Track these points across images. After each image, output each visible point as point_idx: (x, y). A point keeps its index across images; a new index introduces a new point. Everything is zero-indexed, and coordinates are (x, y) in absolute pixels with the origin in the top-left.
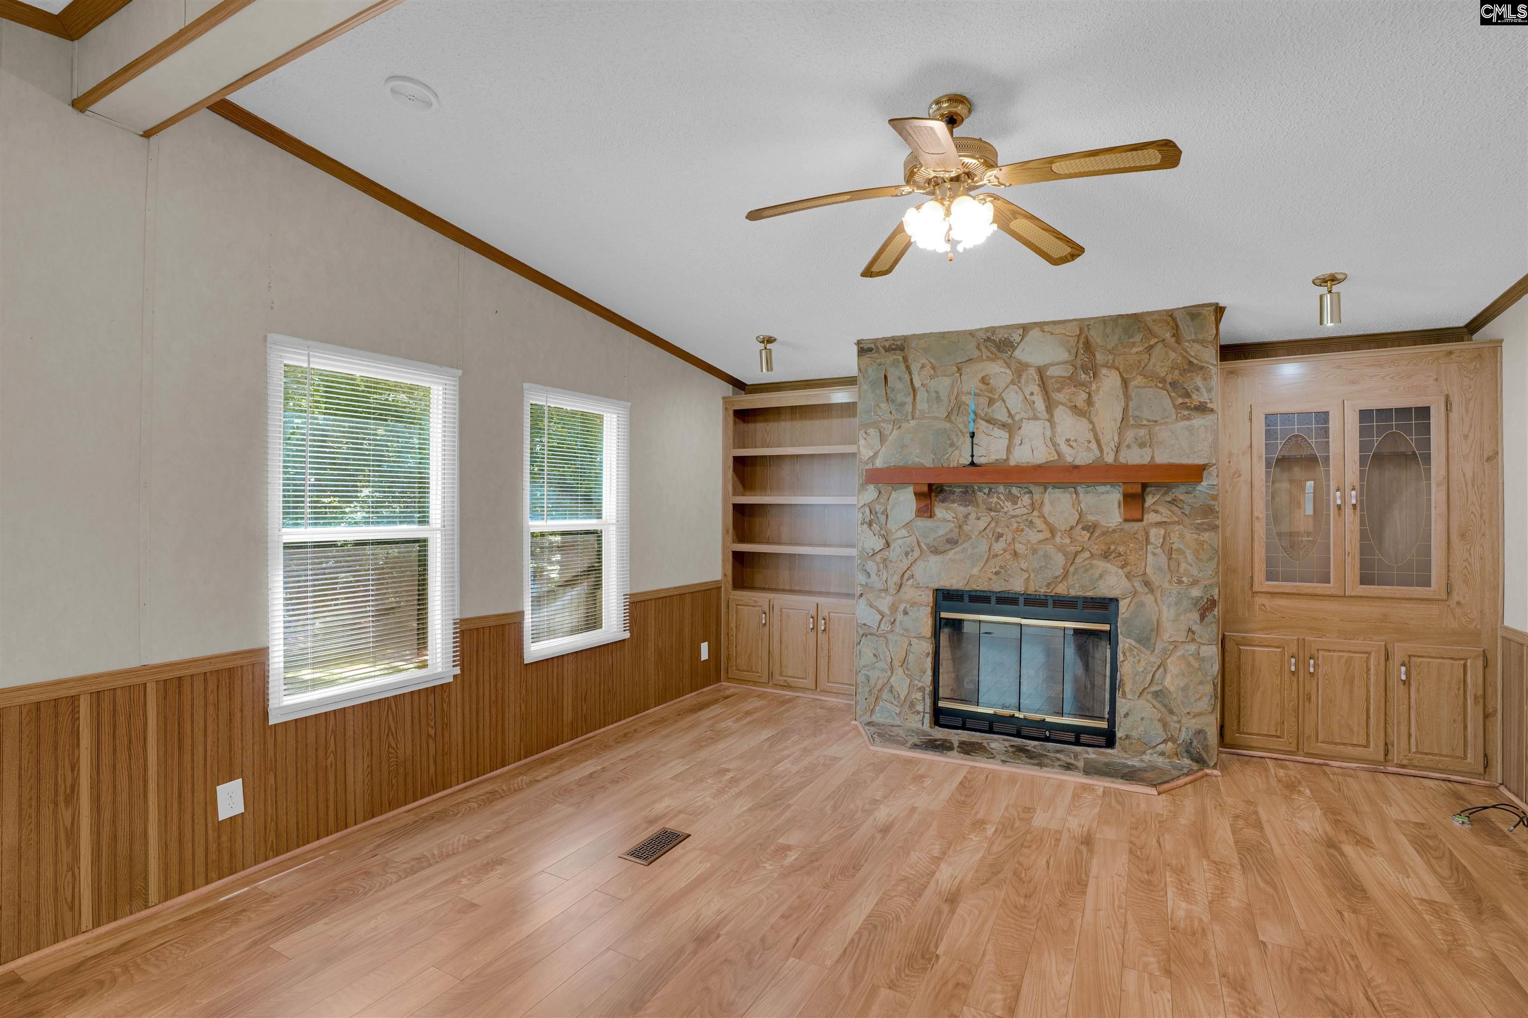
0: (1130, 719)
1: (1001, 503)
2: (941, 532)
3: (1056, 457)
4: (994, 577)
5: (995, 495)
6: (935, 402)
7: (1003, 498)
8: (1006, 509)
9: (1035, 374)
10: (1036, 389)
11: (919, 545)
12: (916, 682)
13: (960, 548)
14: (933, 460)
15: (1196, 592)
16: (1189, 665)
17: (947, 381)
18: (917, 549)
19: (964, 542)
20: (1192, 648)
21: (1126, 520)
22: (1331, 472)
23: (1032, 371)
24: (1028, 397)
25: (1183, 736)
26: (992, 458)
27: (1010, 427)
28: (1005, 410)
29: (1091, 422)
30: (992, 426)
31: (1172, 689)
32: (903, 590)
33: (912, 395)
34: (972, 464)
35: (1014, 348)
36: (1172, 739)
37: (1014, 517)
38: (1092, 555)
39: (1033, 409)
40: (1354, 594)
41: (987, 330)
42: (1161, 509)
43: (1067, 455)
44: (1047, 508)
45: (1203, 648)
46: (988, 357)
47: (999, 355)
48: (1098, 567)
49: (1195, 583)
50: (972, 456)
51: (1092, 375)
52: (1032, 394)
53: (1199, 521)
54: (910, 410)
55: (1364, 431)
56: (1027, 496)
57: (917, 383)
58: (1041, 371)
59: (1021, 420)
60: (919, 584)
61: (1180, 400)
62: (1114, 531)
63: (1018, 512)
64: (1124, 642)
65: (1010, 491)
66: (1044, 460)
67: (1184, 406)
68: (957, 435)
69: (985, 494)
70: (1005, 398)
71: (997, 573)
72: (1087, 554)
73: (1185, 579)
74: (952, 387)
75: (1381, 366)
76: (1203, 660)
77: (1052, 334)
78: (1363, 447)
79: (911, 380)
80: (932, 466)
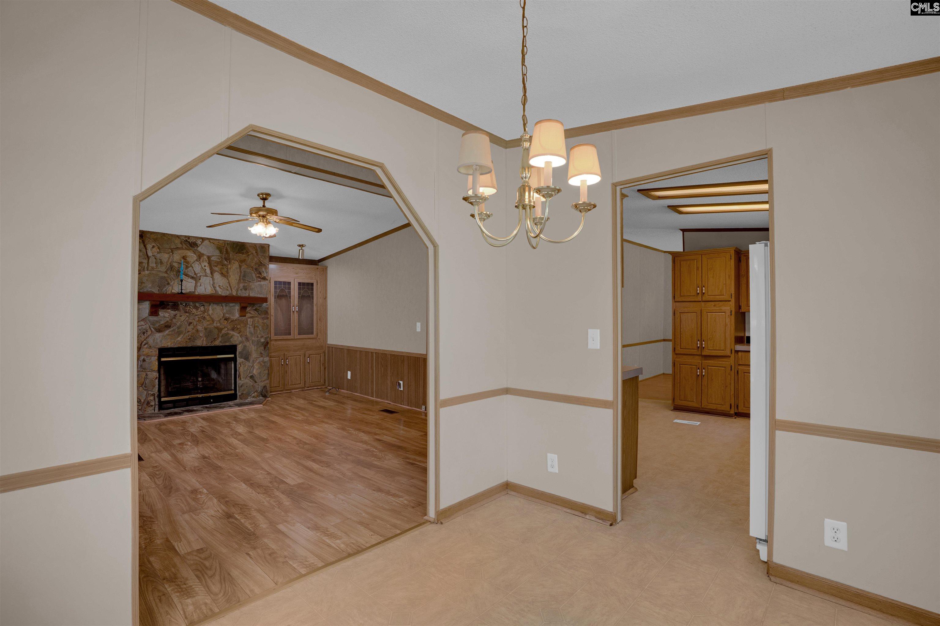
0: (243, 388)
1: (191, 310)
2: (162, 322)
3: (214, 292)
4: (188, 341)
5: (188, 306)
6: (159, 264)
7: (192, 307)
8: (193, 312)
9: (206, 259)
10: (207, 264)
11: (150, 329)
12: (150, 392)
13: (172, 329)
14: (159, 290)
15: (262, 340)
16: (261, 365)
17: (166, 256)
18: (149, 330)
19: (173, 326)
20: (262, 359)
21: (241, 316)
22: (291, 300)
23: (205, 257)
24: (203, 267)
25: (260, 390)
26: (188, 291)
27: (196, 278)
28: (193, 271)
29: (228, 280)
30: (187, 278)
31: (256, 374)
32: (141, 350)
33: (147, 259)
34: (181, 293)
35: (198, 247)
36: (256, 391)
37: (197, 315)
38: (228, 330)
39: (205, 272)
40: (297, 338)
41: (186, 236)
42: (252, 312)
43: (219, 291)
44: (211, 312)
45: (265, 358)
46: (186, 248)
47: (191, 248)
48: (230, 334)
49: (262, 337)
50: (182, 290)
51: (229, 262)
52: (205, 266)
53: (263, 316)
54: (146, 266)
55: (299, 289)
56: (202, 307)
57: (150, 254)
58: (209, 257)
59: (200, 276)
60: (151, 346)
61: (258, 275)
62: (236, 320)
63: (198, 313)
64: (239, 360)
65: (195, 305)
66: (210, 293)
67: (259, 277)
68: (171, 280)
69: (183, 306)
70: (193, 266)
71: (189, 339)
72: (226, 329)
73: (259, 336)
74: (169, 258)
75: (303, 270)
76: (265, 362)
77: (213, 244)
78: (299, 293)
79: (147, 252)
80: (158, 293)
